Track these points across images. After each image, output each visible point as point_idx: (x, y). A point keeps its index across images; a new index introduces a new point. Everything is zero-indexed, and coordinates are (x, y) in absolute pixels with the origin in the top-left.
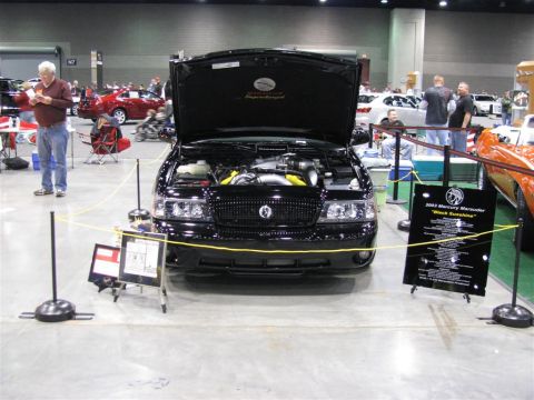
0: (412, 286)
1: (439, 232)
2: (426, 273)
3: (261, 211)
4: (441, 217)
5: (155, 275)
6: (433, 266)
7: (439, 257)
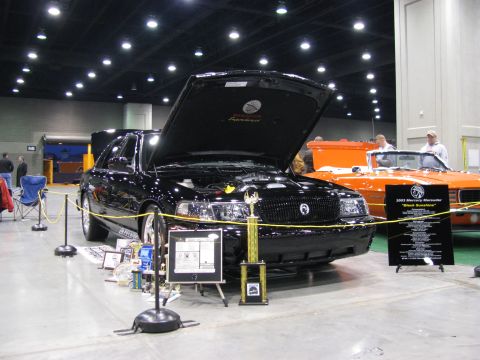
0: (396, 267)
2: (407, 254)
3: (301, 209)
4: (410, 209)
5: (213, 271)
6: (410, 248)
7: (414, 239)
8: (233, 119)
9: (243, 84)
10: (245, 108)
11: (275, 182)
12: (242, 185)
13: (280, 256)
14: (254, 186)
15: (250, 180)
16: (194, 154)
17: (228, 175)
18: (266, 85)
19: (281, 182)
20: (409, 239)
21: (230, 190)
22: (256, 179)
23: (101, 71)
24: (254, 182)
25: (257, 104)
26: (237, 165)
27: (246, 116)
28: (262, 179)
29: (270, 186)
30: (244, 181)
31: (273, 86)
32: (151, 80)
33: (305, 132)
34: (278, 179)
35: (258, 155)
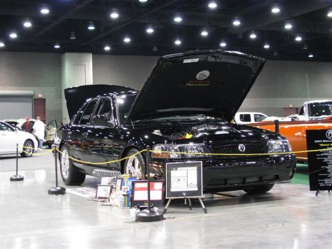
0: (316, 192)
1: (326, 156)
2: (324, 182)
3: (239, 148)
4: (326, 147)
5: (196, 189)
6: (326, 177)
7: (329, 171)
8: (189, 84)
9: (196, 60)
10: (198, 76)
11: (221, 130)
12: (197, 133)
13: (226, 180)
14: (206, 133)
15: (203, 129)
16: (161, 111)
17: (187, 126)
18: (212, 60)
19: (225, 130)
20: (325, 171)
21: (188, 136)
22: (207, 128)
23: (38, 20)
24: (206, 131)
25: (207, 73)
26: (192, 118)
27: (198, 81)
28: (212, 128)
29: (218, 133)
30: (199, 130)
31: (218, 60)
32: (91, 28)
33: (244, 91)
34: (224, 128)
35: (208, 110)
